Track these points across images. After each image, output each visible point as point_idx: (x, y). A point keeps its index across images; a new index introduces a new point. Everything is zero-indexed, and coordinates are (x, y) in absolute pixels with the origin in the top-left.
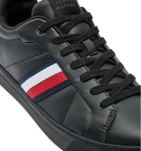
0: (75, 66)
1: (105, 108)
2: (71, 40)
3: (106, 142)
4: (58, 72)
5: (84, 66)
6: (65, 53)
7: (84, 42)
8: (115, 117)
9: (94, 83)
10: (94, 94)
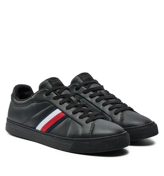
0: (68, 108)
1: (88, 123)
2: (63, 97)
3: (91, 138)
4: (60, 113)
5: (73, 107)
6: (61, 103)
7: (71, 97)
8: (94, 126)
9: (80, 114)
10: (81, 119)
